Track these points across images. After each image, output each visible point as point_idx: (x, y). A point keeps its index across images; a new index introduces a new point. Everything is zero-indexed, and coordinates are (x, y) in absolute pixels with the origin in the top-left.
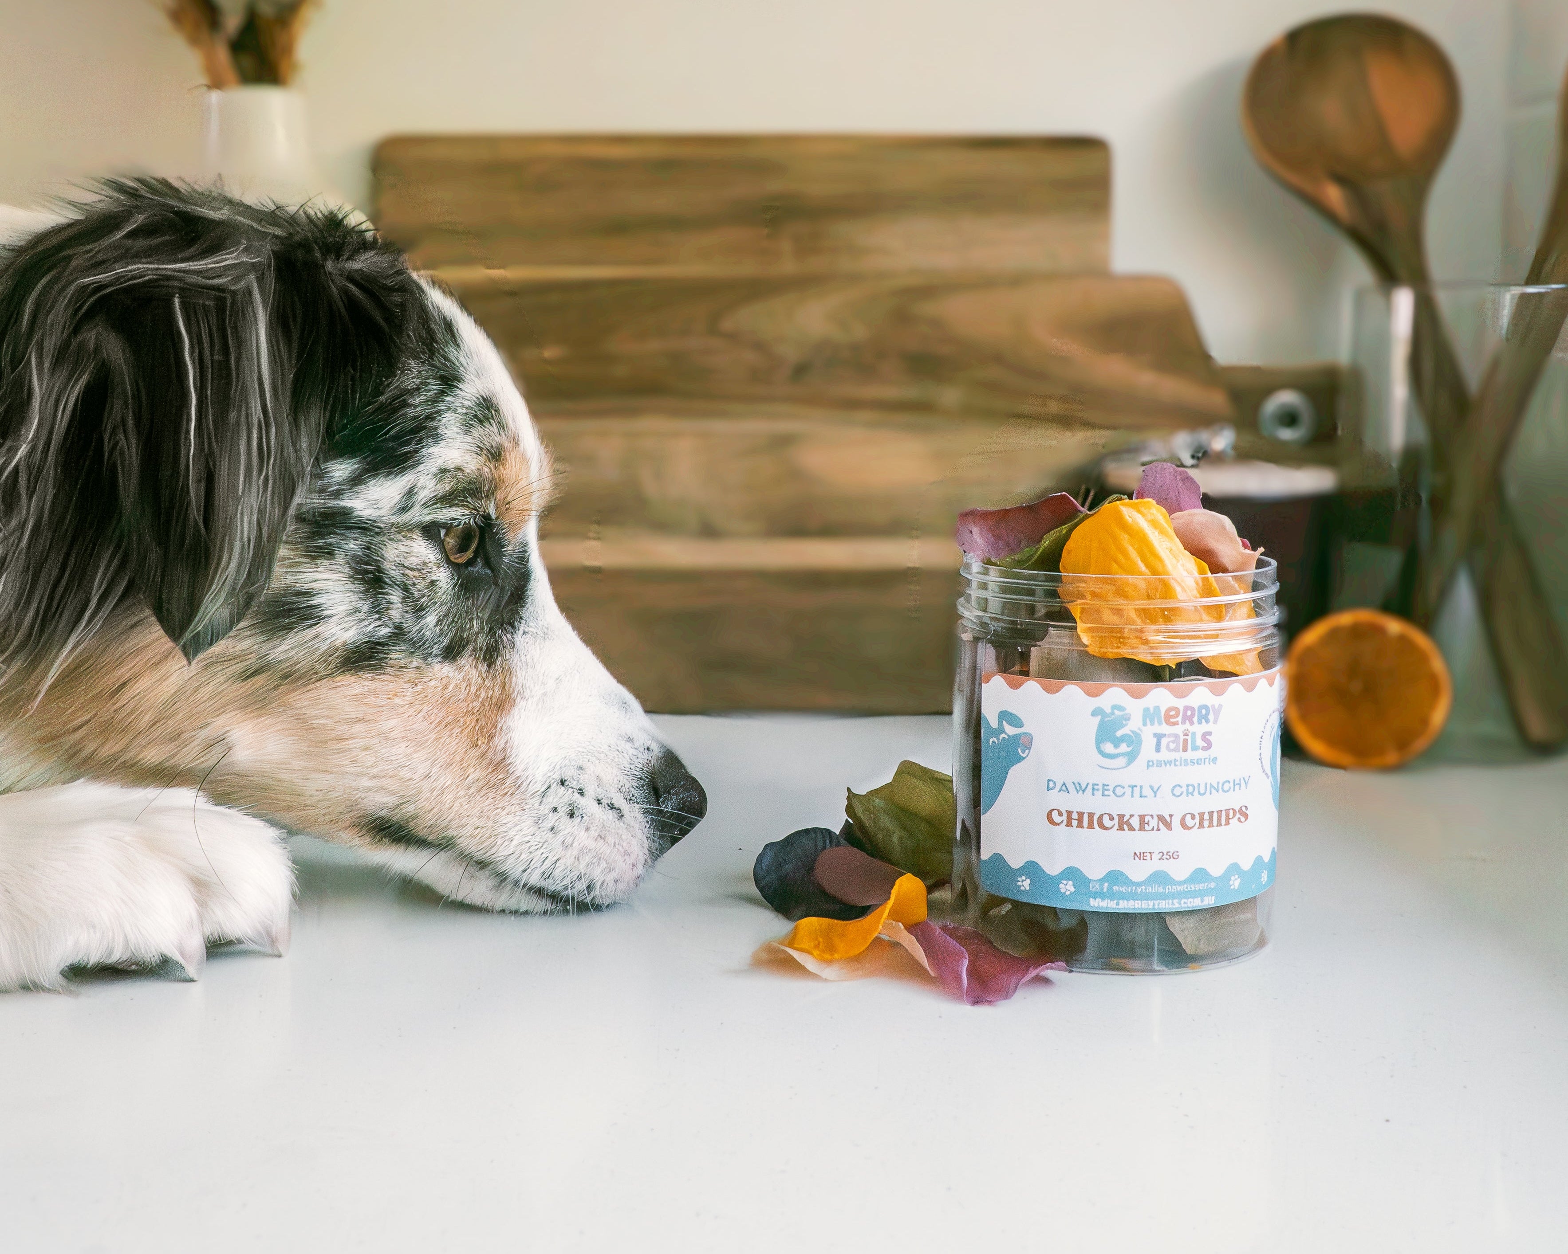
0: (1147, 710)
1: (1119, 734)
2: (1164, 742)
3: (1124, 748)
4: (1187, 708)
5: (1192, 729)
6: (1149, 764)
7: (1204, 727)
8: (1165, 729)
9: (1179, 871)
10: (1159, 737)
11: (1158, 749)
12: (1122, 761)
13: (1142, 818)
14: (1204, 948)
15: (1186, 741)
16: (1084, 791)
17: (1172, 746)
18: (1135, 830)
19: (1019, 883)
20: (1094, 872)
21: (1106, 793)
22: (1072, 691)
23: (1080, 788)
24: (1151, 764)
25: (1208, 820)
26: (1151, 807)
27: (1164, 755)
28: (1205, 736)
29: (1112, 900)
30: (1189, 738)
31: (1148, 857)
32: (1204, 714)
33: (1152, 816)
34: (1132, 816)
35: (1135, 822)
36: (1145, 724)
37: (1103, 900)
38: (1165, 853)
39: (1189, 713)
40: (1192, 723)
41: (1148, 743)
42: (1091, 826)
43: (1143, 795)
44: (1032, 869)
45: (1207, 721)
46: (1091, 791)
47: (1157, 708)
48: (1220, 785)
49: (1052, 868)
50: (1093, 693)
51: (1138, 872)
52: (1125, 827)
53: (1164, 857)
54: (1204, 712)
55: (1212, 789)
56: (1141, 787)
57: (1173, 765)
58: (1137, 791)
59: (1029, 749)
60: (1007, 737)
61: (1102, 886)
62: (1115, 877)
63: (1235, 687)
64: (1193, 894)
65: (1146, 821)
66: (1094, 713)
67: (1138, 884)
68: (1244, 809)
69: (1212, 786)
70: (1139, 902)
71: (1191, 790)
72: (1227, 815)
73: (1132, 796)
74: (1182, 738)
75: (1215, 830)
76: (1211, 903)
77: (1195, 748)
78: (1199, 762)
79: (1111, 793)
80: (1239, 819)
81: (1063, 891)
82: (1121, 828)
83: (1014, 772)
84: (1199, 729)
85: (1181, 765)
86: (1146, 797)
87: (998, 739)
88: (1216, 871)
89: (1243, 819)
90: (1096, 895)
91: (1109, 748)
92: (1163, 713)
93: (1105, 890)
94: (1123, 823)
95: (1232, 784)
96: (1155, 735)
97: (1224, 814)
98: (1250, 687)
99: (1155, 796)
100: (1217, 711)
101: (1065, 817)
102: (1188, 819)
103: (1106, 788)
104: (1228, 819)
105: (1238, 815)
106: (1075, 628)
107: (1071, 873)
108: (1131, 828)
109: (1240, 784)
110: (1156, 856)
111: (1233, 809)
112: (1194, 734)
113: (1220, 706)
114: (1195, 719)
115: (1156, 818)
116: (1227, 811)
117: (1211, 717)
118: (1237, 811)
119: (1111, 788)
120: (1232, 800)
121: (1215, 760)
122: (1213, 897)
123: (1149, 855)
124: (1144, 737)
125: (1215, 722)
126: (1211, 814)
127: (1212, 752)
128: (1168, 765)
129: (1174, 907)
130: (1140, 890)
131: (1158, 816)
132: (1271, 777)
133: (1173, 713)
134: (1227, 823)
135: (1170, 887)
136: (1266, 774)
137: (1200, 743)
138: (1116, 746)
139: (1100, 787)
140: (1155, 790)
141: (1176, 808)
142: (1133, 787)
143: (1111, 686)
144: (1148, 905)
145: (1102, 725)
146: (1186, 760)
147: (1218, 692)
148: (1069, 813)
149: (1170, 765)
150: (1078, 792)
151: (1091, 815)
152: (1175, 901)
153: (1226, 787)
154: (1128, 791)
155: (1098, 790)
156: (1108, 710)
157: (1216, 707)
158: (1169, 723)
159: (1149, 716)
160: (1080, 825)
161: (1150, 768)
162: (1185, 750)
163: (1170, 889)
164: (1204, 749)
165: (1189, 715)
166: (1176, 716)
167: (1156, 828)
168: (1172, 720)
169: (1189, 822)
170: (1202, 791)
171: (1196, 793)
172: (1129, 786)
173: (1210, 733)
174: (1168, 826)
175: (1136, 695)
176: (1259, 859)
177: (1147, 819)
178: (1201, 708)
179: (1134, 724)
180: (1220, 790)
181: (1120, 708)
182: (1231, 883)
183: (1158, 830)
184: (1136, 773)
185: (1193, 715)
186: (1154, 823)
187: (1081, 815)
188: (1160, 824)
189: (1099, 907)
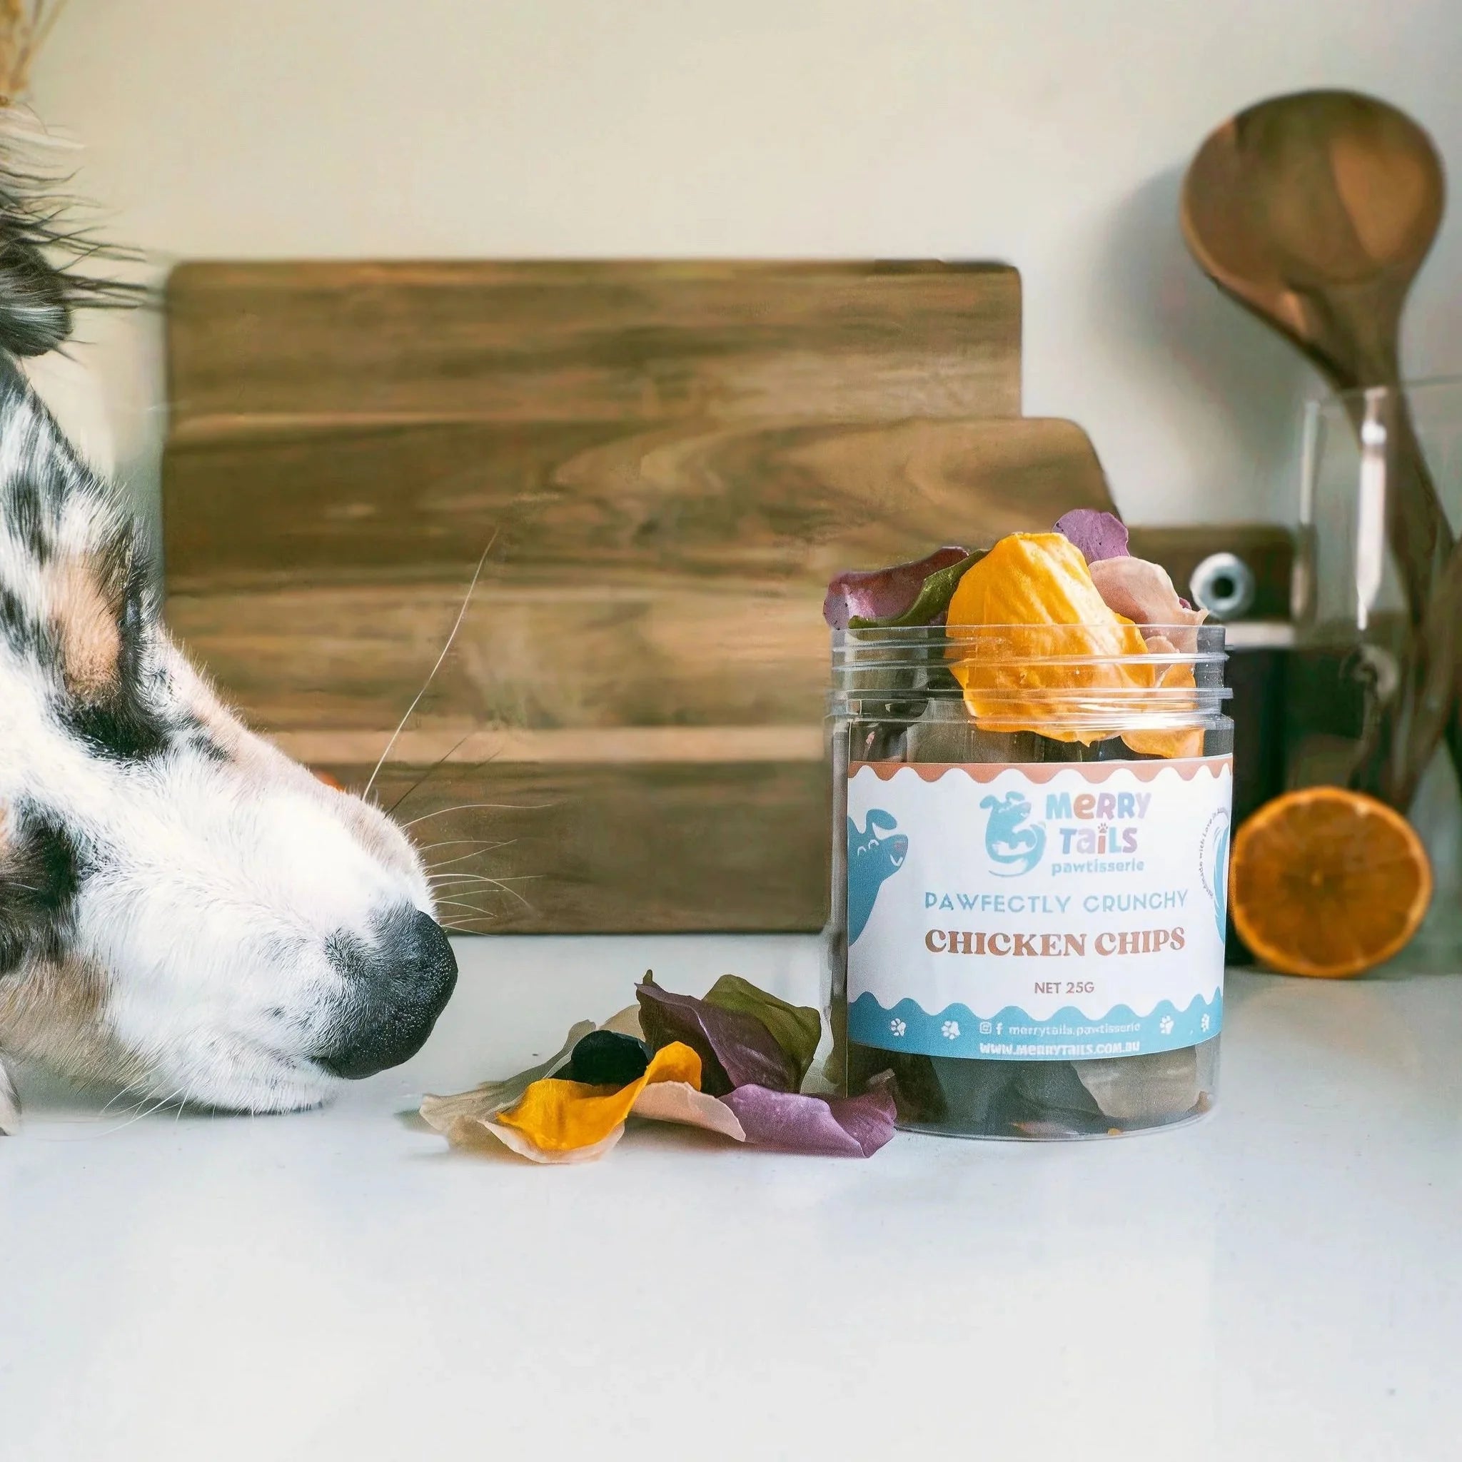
0: (1051, 798)
1: (1016, 830)
2: (1074, 839)
3: (1022, 848)
4: (1104, 796)
5: (1110, 824)
6: (1056, 869)
7: (1128, 822)
8: (1075, 823)
9: (1094, 1008)
10: (1067, 833)
11: (1066, 850)
12: (1019, 865)
13: (1046, 939)
14: (1125, 1110)
15: (1102, 840)
16: (971, 906)
17: (1085, 845)
18: (1036, 954)
19: (893, 1029)
20: (984, 1009)
21: (1000, 907)
22: (957, 775)
23: (967, 904)
24: (1057, 868)
25: (1132, 943)
26: (1056, 925)
27: (1075, 857)
28: (1127, 834)
29: (1008, 1044)
30: (1107, 835)
31: (1054, 990)
32: (1126, 804)
33: (1059, 937)
34: (1033, 936)
35: (1037, 945)
36: (1049, 817)
37: (996, 1044)
38: (1075, 984)
39: (1107, 803)
40: (1111, 817)
41: (1054, 841)
42: (980, 951)
43: (1048, 907)
44: (908, 1009)
45: (1131, 814)
46: (981, 903)
47: (1065, 797)
48: (1148, 898)
49: (932, 1006)
50: (982, 778)
51: (1041, 1009)
52: (1024, 950)
53: (1075, 989)
54: (1126, 802)
55: (1138, 903)
56: (1045, 898)
57: (1085, 869)
58: (1039, 904)
59: (904, 856)
60: (877, 844)
61: (994, 1027)
62: (1011, 1015)
63: (1167, 774)
64: (1110, 1038)
65: (1051, 943)
66: (984, 804)
67: (1040, 1024)
68: (1179, 932)
69: (1136, 899)
70: (1043, 1047)
71: (1109, 903)
72: (1157, 938)
73: (1033, 910)
74: (1098, 835)
75: (1142, 955)
76: (1134, 1049)
77: (1114, 849)
78: (1120, 867)
79: (1005, 907)
80: (1172, 943)
81: (946, 1034)
82: (1018, 952)
83: (886, 886)
84: (1120, 824)
85: (1096, 870)
86: (1050, 911)
87: (867, 848)
88: (1143, 1008)
89: (1177, 945)
90: (989, 1039)
91: (1003, 848)
92: (1072, 801)
93: (999, 1033)
94: (1022, 946)
95: (1163, 899)
96: (1062, 831)
97: (1152, 937)
98: (1188, 775)
99: (1063, 910)
100: (1145, 801)
101: (948, 940)
102: (1106, 940)
103: (1000, 900)
104: (1157, 944)
105: (1171, 940)
106: (961, 695)
107: (956, 1012)
108: (1031, 952)
109: (1173, 899)
110: (1064, 988)
111: (1165, 931)
112: (1113, 830)
113: (1148, 796)
114: (1115, 811)
115: (1063, 940)
116: (1157, 933)
117: (1136, 809)
118: (1170, 933)
119: (1006, 900)
120: (1164, 920)
121: (1140, 866)
122: (1138, 1043)
123: (1054, 987)
124: (1047, 833)
125: (1141, 816)
126: (1135, 935)
127: (1136, 856)
128: (1079, 870)
129: (1088, 1053)
130: (1043, 1032)
131: (1066, 936)
132: (1214, 896)
133: (1085, 802)
134: (1157, 948)
135: (1082, 1028)
136: (1210, 892)
137: (1121, 843)
138: (1013, 846)
139: (992, 900)
140: (1063, 901)
141: (1089, 926)
142: (1033, 899)
143: (1005, 768)
144: (1054, 1051)
145: (994, 817)
146: (1102, 864)
147: (1146, 777)
148: (954, 935)
149: (1082, 871)
150: (964, 907)
151: (981, 937)
152: (1089, 1047)
153: (1156, 901)
154: (1028, 903)
155: (989, 903)
156: (1002, 800)
157: (1143, 795)
158: (1080, 815)
159: (1055, 806)
160: (967, 950)
161: (1057, 874)
162: (1101, 850)
163: (1080, 1031)
164: (1126, 850)
165: (1106, 806)
166: (1090, 806)
167: (1063, 952)
168: (1085, 812)
169: (1107, 945)
170: (1124, 905)
171: (1115, 907)
172: (1029, 898)
173: (1134, 831)
174: (1080, 950)
175: (1037, 779)
176: (1199, 999)
177: (1053, 939)
178: (1122, 796)
179: (1036, 816)
180: (1148, 905)
181: (1019, 797)
182: (1162, 1025)
183: (1067, 954)
184: (1039, 881)
185: (1112, 806)
186: (1061, 945)
187: (967, 936)
188: (1070, 946)
189: (990, 1054)
